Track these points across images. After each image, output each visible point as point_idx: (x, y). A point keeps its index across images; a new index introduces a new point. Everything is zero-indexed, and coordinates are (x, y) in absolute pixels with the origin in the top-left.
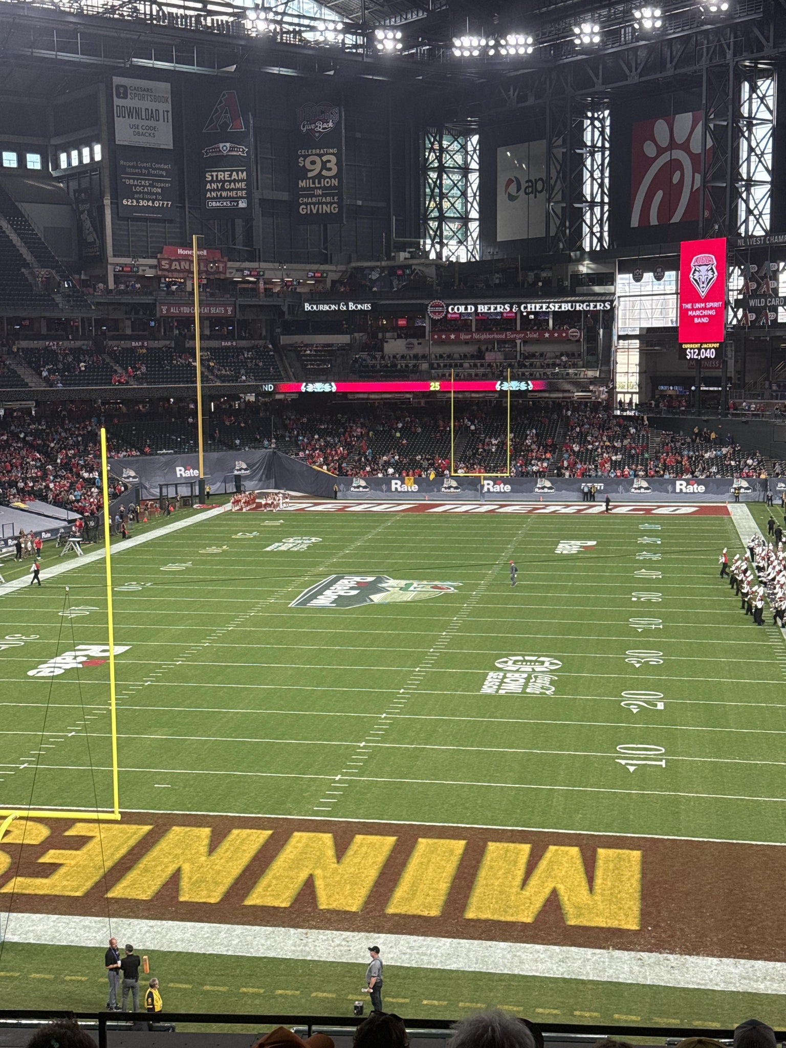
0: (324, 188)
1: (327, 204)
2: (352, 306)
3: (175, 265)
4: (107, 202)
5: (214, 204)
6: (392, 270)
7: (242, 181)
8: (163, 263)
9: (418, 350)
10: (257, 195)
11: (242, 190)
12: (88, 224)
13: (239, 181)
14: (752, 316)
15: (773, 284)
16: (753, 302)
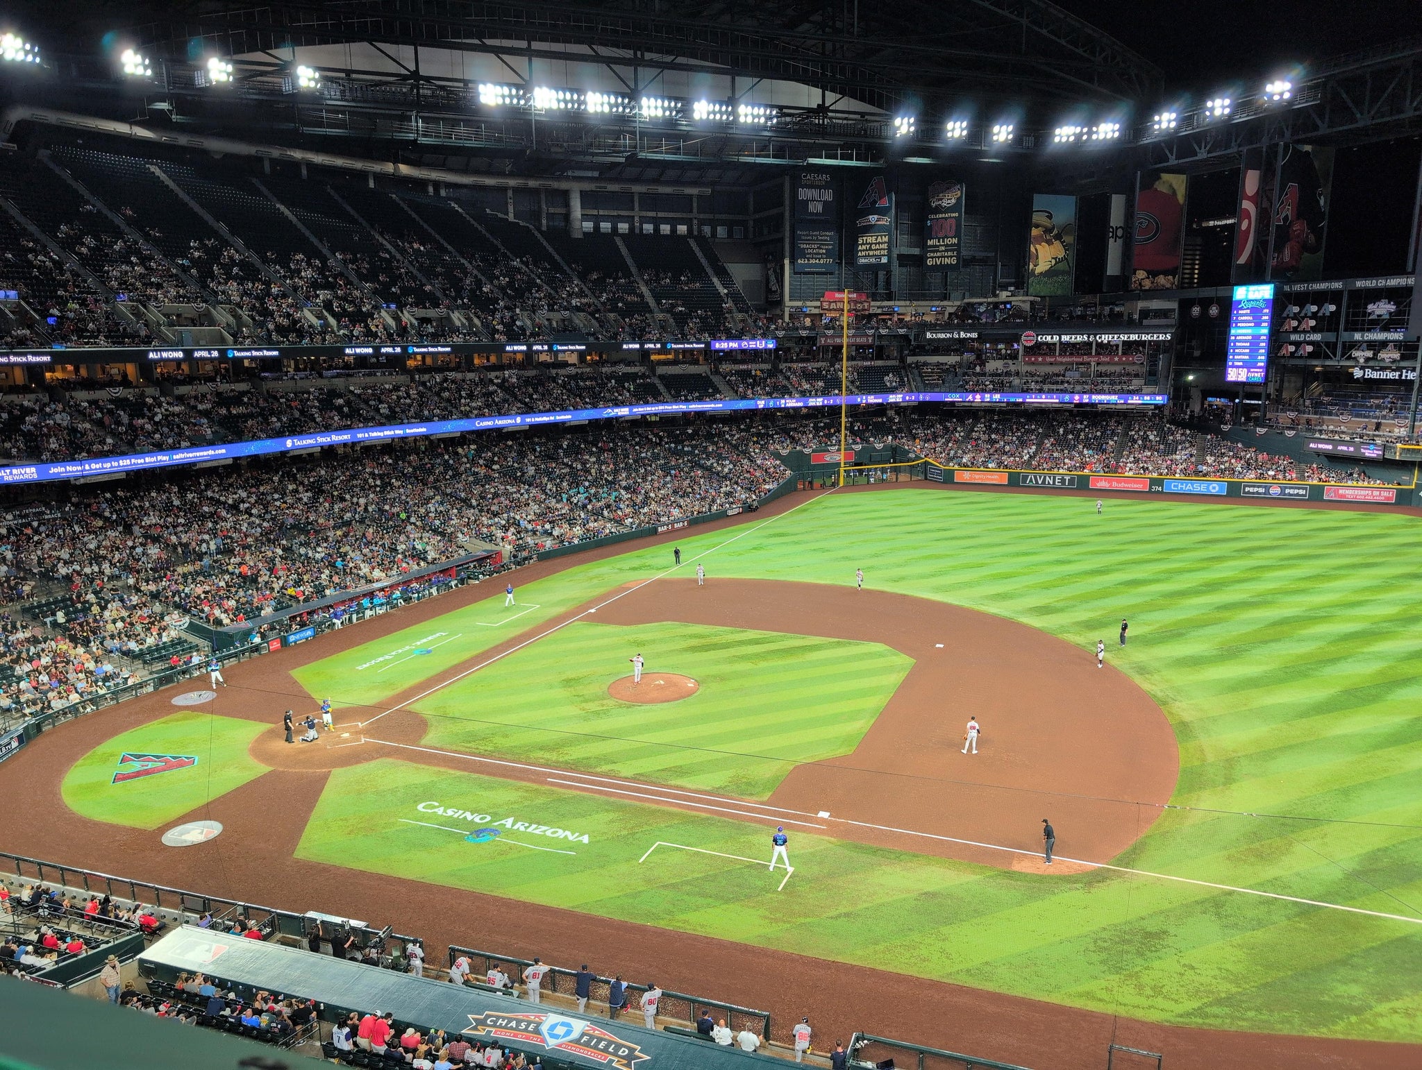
0: (947, 245)
1: (948, 257)
2: (963, 335)
3: (833, 306)
4: (787, 262)
5: (863, 261)
6: (996, 305)
7: (885, 243)
8: (824, 304)
9: (1013, 368)
10: (895, 252)
11: (884, 250)
12: (773, 278)
13: (882, 243)
14: (1292, 348)
15: (1312, 323)
16: (1293, 337)
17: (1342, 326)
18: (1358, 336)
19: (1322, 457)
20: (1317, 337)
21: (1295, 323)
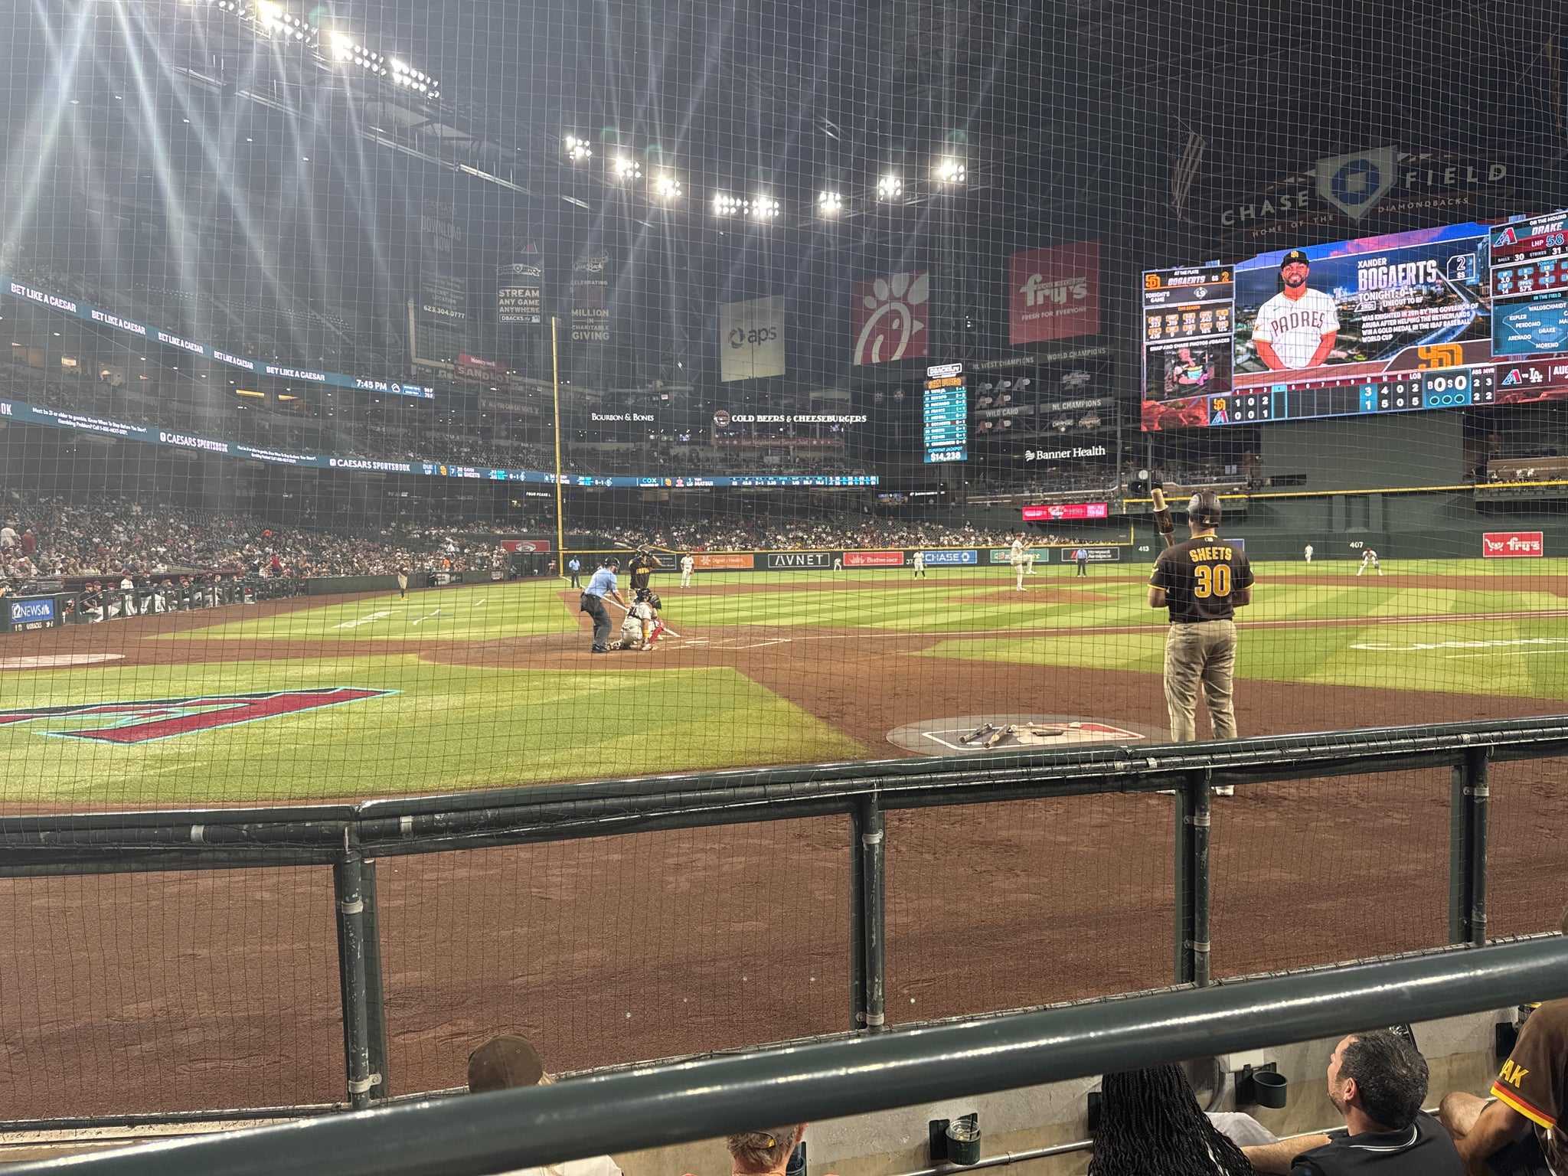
0: (596, 318)
1: (597, 331)
2: (636, 417)
3: (470, 372)
4: (411, 305)
5: (506, 318)
7: (535, 298)
8: (460, 368)
11: (535, 306)
13: (532, 299)
14: (989, 425)
15: (1007, 398)
16: (989, 413)
17: (1037, 400)
18: (1055, 407)
19: (1035, 528)
20: (1014, 411)
21: (989, 400)
